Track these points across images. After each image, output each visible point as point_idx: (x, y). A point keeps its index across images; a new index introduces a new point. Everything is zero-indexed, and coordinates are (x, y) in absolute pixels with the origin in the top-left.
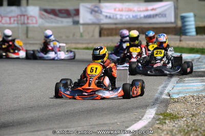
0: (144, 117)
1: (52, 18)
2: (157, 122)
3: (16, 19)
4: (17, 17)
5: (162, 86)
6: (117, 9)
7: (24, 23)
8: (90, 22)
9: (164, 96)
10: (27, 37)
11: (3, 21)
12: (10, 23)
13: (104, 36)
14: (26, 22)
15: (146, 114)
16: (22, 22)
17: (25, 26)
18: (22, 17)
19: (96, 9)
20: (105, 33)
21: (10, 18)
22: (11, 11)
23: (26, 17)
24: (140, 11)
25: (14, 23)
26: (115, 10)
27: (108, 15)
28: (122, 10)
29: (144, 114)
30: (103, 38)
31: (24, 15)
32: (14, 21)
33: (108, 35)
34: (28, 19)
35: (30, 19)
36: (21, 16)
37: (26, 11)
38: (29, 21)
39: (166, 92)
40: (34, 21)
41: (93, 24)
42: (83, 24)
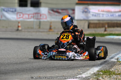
0: (86, 73)
1: (57, 15)
2: (95, 77)
3: (32, 15)
4: (33, 14)
5: (116, 54)
6: (100, 10)
7: (38, 19)
8: (82, 18)
9: (113, 60)
10: (40, 27)
11: (24, 17)
12: (29, 18)
13: (91, 28)
14: (39, 18)
15: (89, 71)
16: (37, 18)
17: (38, 20)
18: (37, 15)
19: (86, 10)
20: (92, 26)
21: (29, 15)
22: (29, 11)
23: (39, 15)
24: (116, 12)
25: (31, 18)
26: (99, 11)
27: (94, 14)
28: (103, 11)
29: (88, 71)
30: (90, 29)
31: (38, 13)
32: (31, 17)
33: (94, 27)
34: (41, 15)
35: (42, 16)
36: (36, 13)
37: (39, 10)
38: (41, 17)
39: (116, 57)
40: (45, 17)
41: (84, 20)
42: (77, 20)
